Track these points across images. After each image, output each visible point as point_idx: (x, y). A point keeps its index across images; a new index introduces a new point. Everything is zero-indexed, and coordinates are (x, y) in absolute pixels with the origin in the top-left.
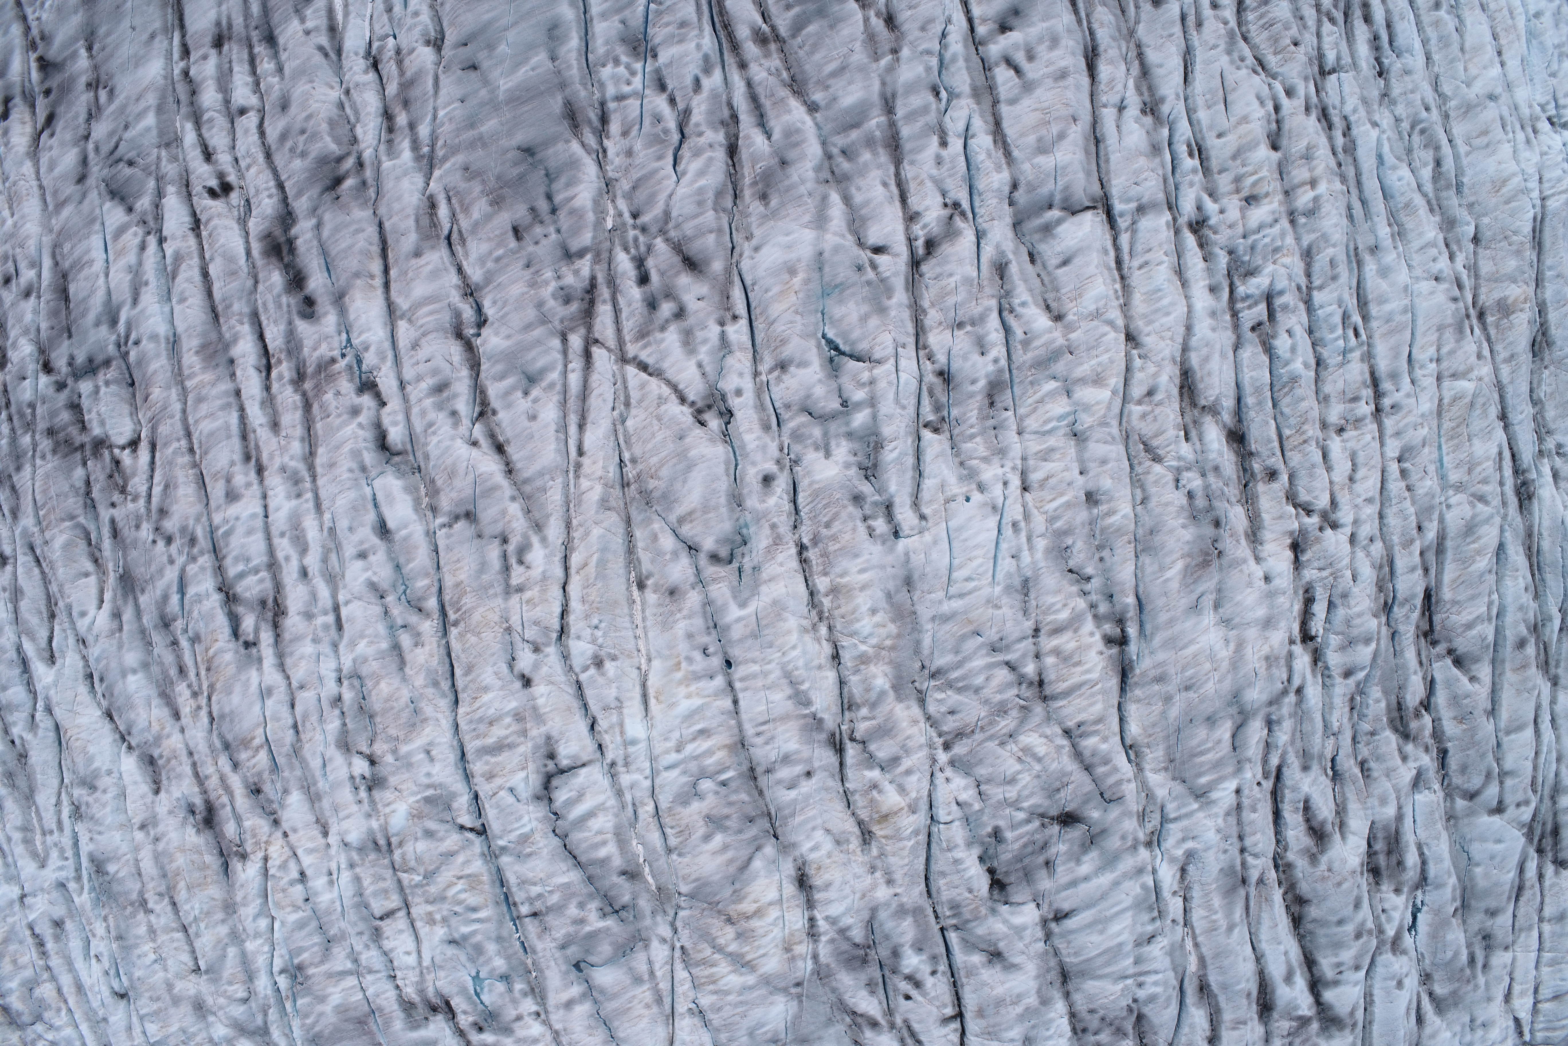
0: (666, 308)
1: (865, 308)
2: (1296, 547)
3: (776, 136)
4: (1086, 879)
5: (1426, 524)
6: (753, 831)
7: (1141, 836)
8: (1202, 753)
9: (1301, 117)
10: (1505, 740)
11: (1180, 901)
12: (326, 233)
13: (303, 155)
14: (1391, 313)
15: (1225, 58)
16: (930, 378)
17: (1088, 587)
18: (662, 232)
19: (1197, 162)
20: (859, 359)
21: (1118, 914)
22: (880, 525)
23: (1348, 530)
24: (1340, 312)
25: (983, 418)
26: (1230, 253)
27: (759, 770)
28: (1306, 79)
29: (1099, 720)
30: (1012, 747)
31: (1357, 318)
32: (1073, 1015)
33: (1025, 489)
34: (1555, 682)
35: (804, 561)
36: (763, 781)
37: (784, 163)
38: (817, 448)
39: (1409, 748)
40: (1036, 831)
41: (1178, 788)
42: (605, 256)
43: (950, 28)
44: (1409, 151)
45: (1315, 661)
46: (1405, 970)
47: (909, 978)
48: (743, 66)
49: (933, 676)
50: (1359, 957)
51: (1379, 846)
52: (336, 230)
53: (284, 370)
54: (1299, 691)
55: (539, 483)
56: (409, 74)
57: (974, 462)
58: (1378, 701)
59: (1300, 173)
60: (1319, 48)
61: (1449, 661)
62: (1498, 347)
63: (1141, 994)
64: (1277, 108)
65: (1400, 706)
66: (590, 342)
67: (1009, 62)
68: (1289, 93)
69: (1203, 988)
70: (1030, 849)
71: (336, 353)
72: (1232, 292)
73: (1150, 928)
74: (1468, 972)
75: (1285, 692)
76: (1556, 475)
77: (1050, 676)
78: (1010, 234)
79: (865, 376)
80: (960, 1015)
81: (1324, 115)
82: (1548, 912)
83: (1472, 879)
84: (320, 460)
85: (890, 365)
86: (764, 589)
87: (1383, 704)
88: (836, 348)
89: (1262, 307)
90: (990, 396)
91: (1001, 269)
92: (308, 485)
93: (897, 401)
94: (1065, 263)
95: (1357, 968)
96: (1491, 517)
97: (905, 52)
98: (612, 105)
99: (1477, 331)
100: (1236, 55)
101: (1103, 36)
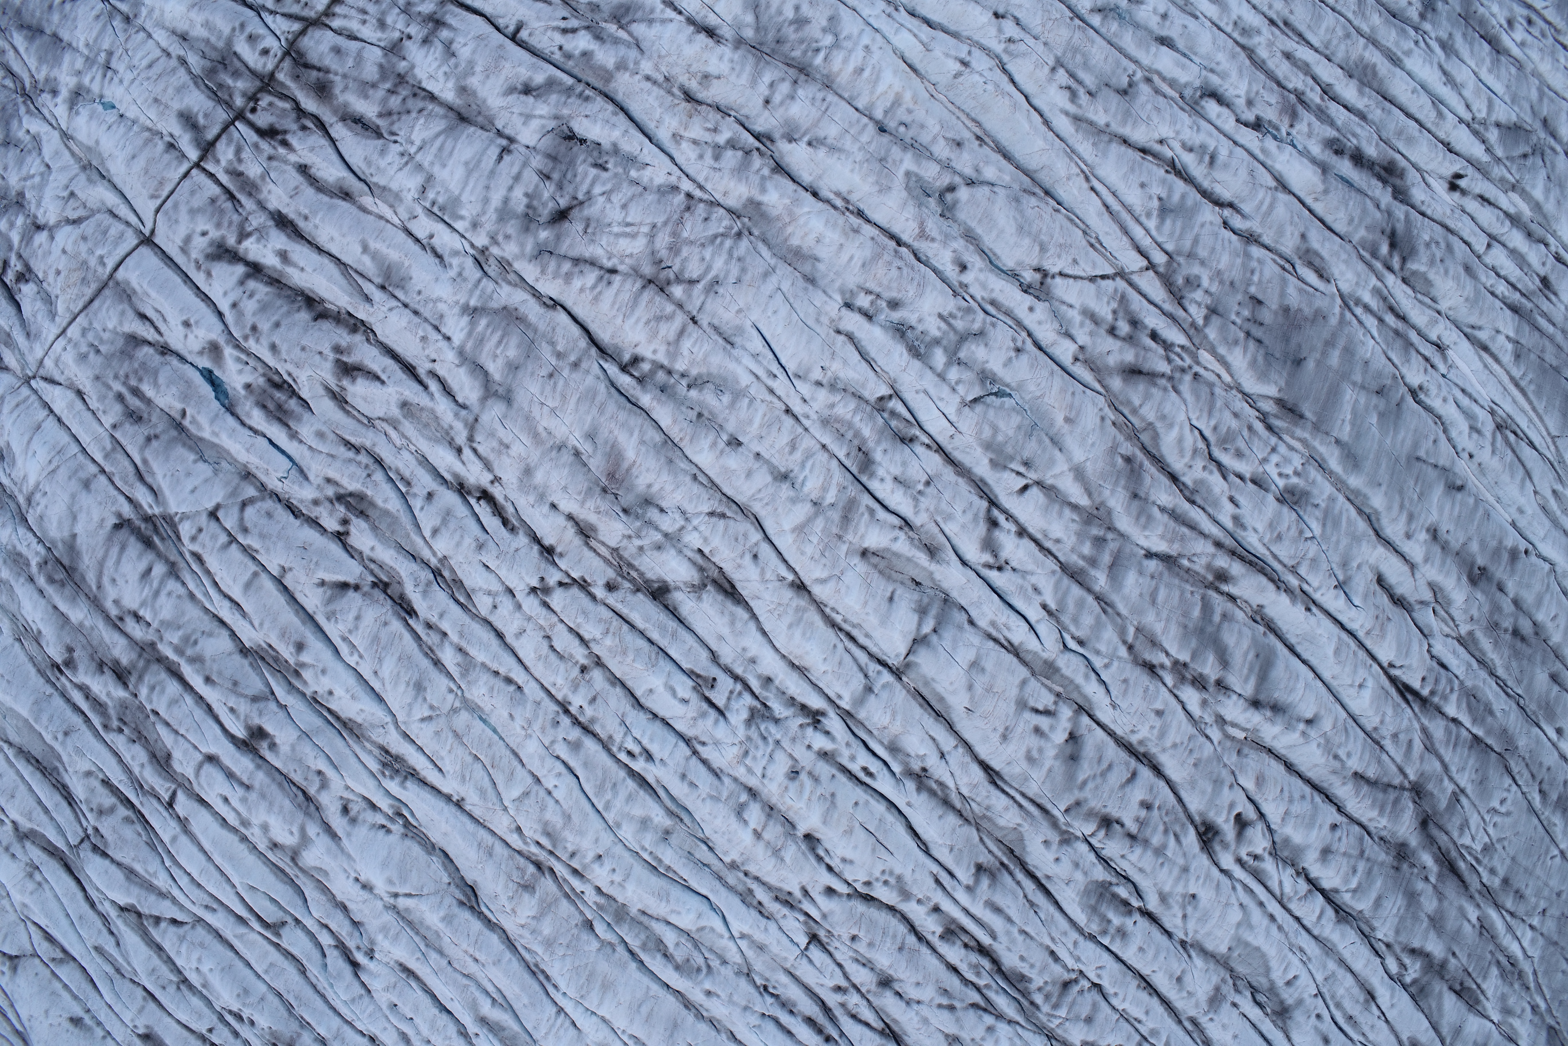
0: (1124, 328)
1: (1000, 438)
2: (548, 552)
3: (1156, 511)
4: (511, 189)
5: (459, 658)
6: (771, 36)
7: (495, 250)
8: (500, 342)
9: (805, 879)
10: (253, 567)
11: (421, 235)
12: (1369, 204)
13: (1428, 245)
14: (615, 794)
15: (898, 871)
16: (917, 432)
17: (684, 382)
18: (1171, 378)
19: (855, 768)
20: (975, 400)
21: (466, 183)
22: (864, 301)
23: (520, 596)
24: (657, 755)
25: (858, 434)
26: (777, 721)
27: (802, 77)
28: (824, 916)
29: (596, 299)
30: (645, 229)
31: (639, 765)
32: (432, 97)
33: (788, 411)
34: (244, 651)
35: (892, 237)
36: (792, 72)
37: (1135, 496)
38: (951, 315)
39: (330, 491)
40: (576, 189)
41: (494, 305)
42: (1192, 332)
43: (1107, 701)
44: (696, 944)
45: (461, 485)
46: (191, 337)
47: (574, 31)
48: (1218, 545)
49: (739, 235)
50: (240, 315)
51: (293, 404)
52: (1364, 211)
53: (1314, 96)
54: (459, 451)
55: (1102, 146)
56: (1413, 353)
57: (838, 397)
58: (386, 501)
59: (774, 831)
60: (831, 955)
61: (351, 580)
62: (506, 852)
63: (395, 149)
64: (830, 868)
65: (362, 514)
66: (1151, 266)
67: (1047, 713)
68: (830, 891)
69: (346, 195)
70: (569, 176)
71: (1294, 132)
72: (753, 693)
73: (431, 195)
74: (133, 382)
75: (471, 439)
76: (373, 807)
77: (659, 299)
78: (945, 585)
79: (961, 389)
80: (513, 38)
81: (787, 901)
82: (103, 479)
83: (191, 448)
84: (1243, 55)
85: (951, 411)
86: (904, 194)
87: (380, 502)
88: (996, 394)
89: (720, 702)
90: (866, 454)
91: (932, 551)
92: (1236, 35)
93: (926, 392)
94: (891, 599)
95: (234, 305)
96: (409, 714)
97: (1123, 652)
98: (1274, 440)
99: (534, 849)
100: (892, 881)
101: (999, 801)
